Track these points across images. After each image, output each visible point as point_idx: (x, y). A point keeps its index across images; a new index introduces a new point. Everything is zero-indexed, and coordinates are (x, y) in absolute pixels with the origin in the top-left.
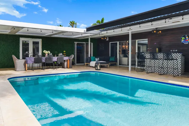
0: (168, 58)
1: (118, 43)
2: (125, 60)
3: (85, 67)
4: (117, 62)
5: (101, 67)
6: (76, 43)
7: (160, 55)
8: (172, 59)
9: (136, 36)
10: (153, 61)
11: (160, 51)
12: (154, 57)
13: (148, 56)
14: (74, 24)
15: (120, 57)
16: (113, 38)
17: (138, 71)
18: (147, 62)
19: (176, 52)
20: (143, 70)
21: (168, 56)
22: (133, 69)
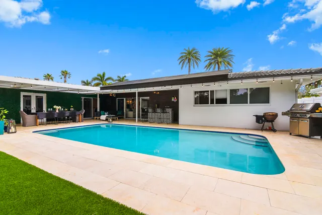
0: (164, 112)
1: (125, 99)
2: (131, 114)
3: (92, 121)
4: (124, 115)
5: (113, 120)
6: (83, 98)
7: (159, 110)
8: (166, 113)
9: (141, 94)
10: (153, 114)
11: (158, 107)
12: (154, 111)
13: (150, 110)
14: (67, 74)
15: (126, 111)
16: (118, 95)
17: (143, 122)
18: (150, 115)
19: (169, 108)
20: (147, 121)
21: (163, 110)
22: (139, 121)
